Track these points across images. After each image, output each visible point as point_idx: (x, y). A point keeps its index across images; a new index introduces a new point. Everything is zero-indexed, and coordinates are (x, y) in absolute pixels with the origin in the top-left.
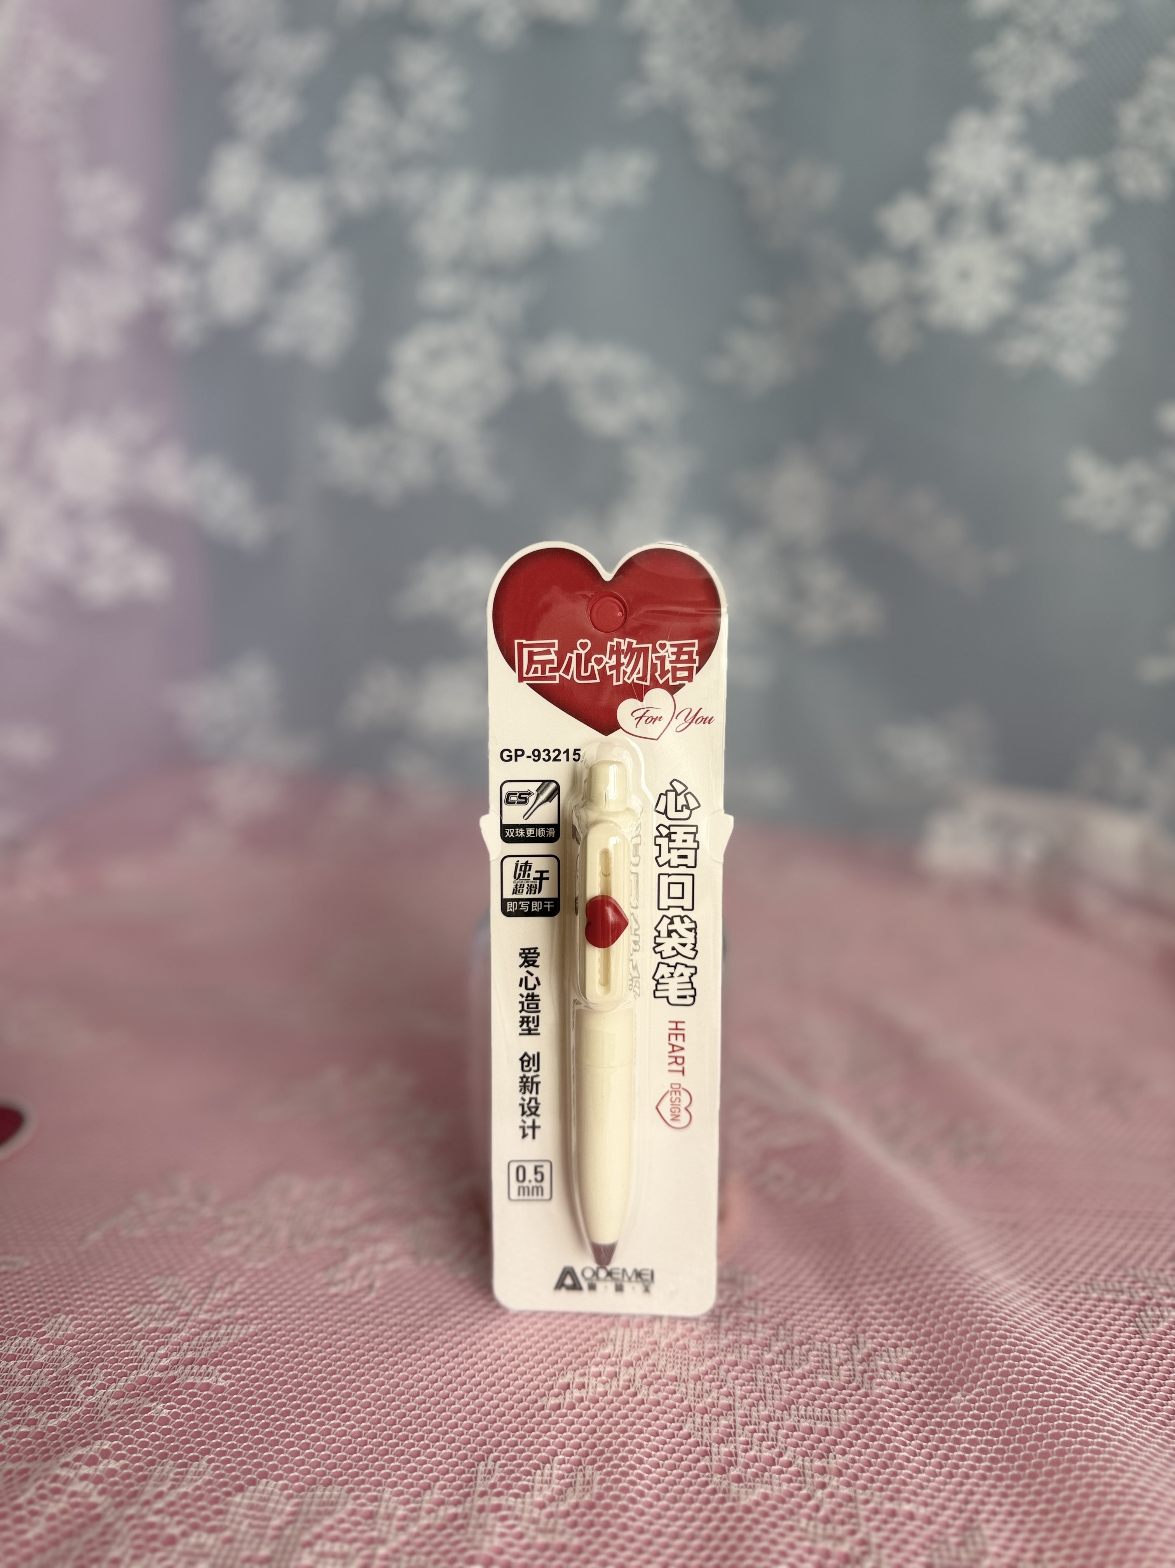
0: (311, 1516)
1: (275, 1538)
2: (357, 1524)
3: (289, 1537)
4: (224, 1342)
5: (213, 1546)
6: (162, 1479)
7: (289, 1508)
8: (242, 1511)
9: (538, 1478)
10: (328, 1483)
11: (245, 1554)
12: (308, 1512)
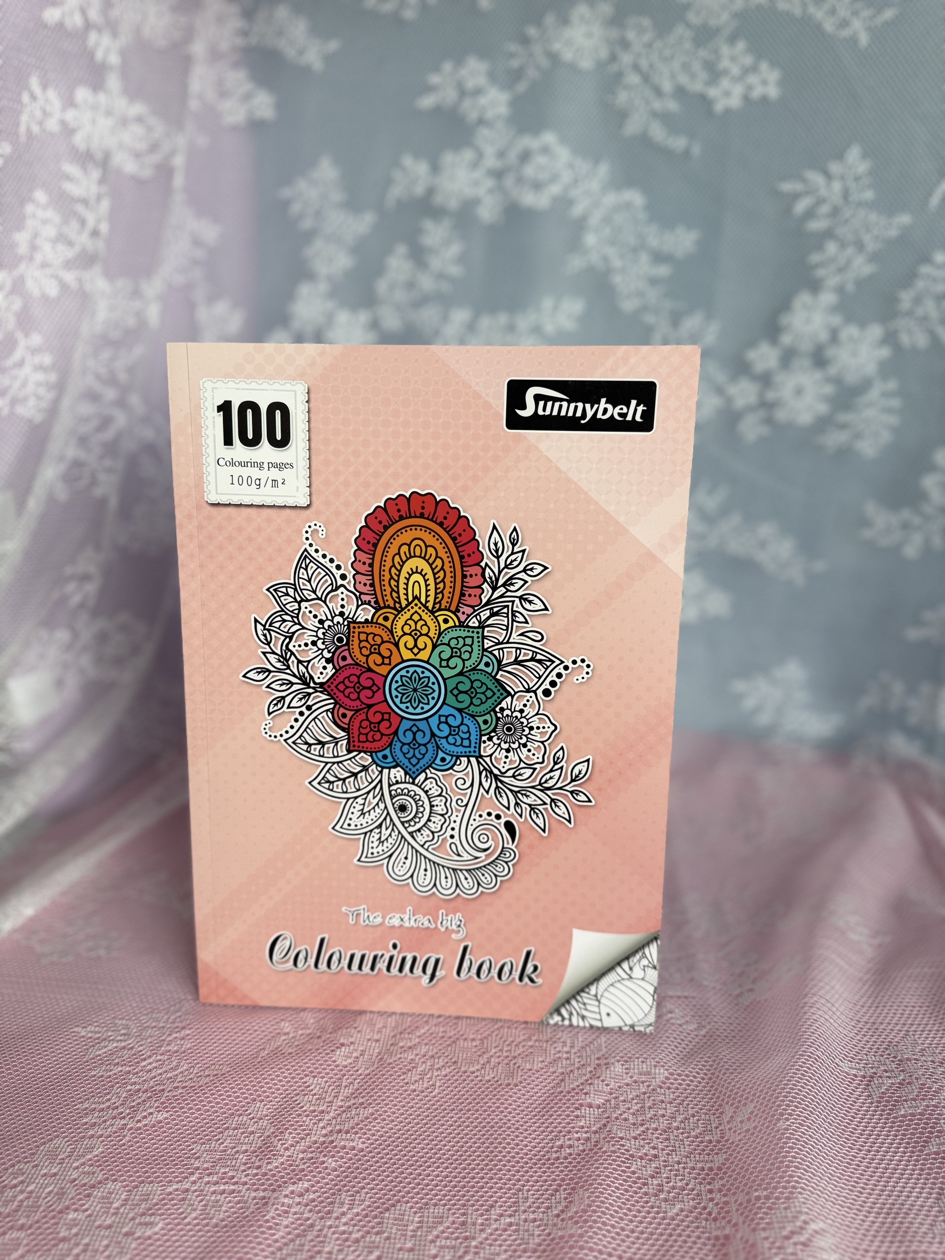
0: (430, 1224)
1: (412, 1236)
2: (457, 1229)
3: (421, 1236)
4: (356, 1119)
5: (380, 1242)
6: (342, 1204)
7: (416, 1219)
8: (391, 1221)
9: (553, 1201)
10: (435, 1205)
11: (398, 1246)
12: (428, 1222)
